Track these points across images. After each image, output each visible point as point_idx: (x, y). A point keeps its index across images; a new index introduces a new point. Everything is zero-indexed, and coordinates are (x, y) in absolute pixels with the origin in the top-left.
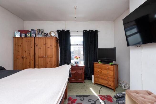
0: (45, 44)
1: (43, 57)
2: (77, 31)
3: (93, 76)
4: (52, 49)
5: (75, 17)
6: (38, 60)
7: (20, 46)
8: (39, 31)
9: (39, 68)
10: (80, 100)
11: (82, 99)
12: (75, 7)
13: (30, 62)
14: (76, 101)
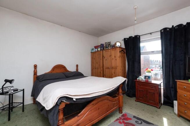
0: (110, 56)
1: (108, 68)
2: (151, 33)
3: (175, 103)
4: (116, 60)
5: (136, 19)
6: (106, 71)
7: (95, 59)
8: (107, 44)
9: (106, 77)
10: (135, 122)
11: (138, 122)
12: (135, 7)
13: (100, 72)
14: (129, 120)
